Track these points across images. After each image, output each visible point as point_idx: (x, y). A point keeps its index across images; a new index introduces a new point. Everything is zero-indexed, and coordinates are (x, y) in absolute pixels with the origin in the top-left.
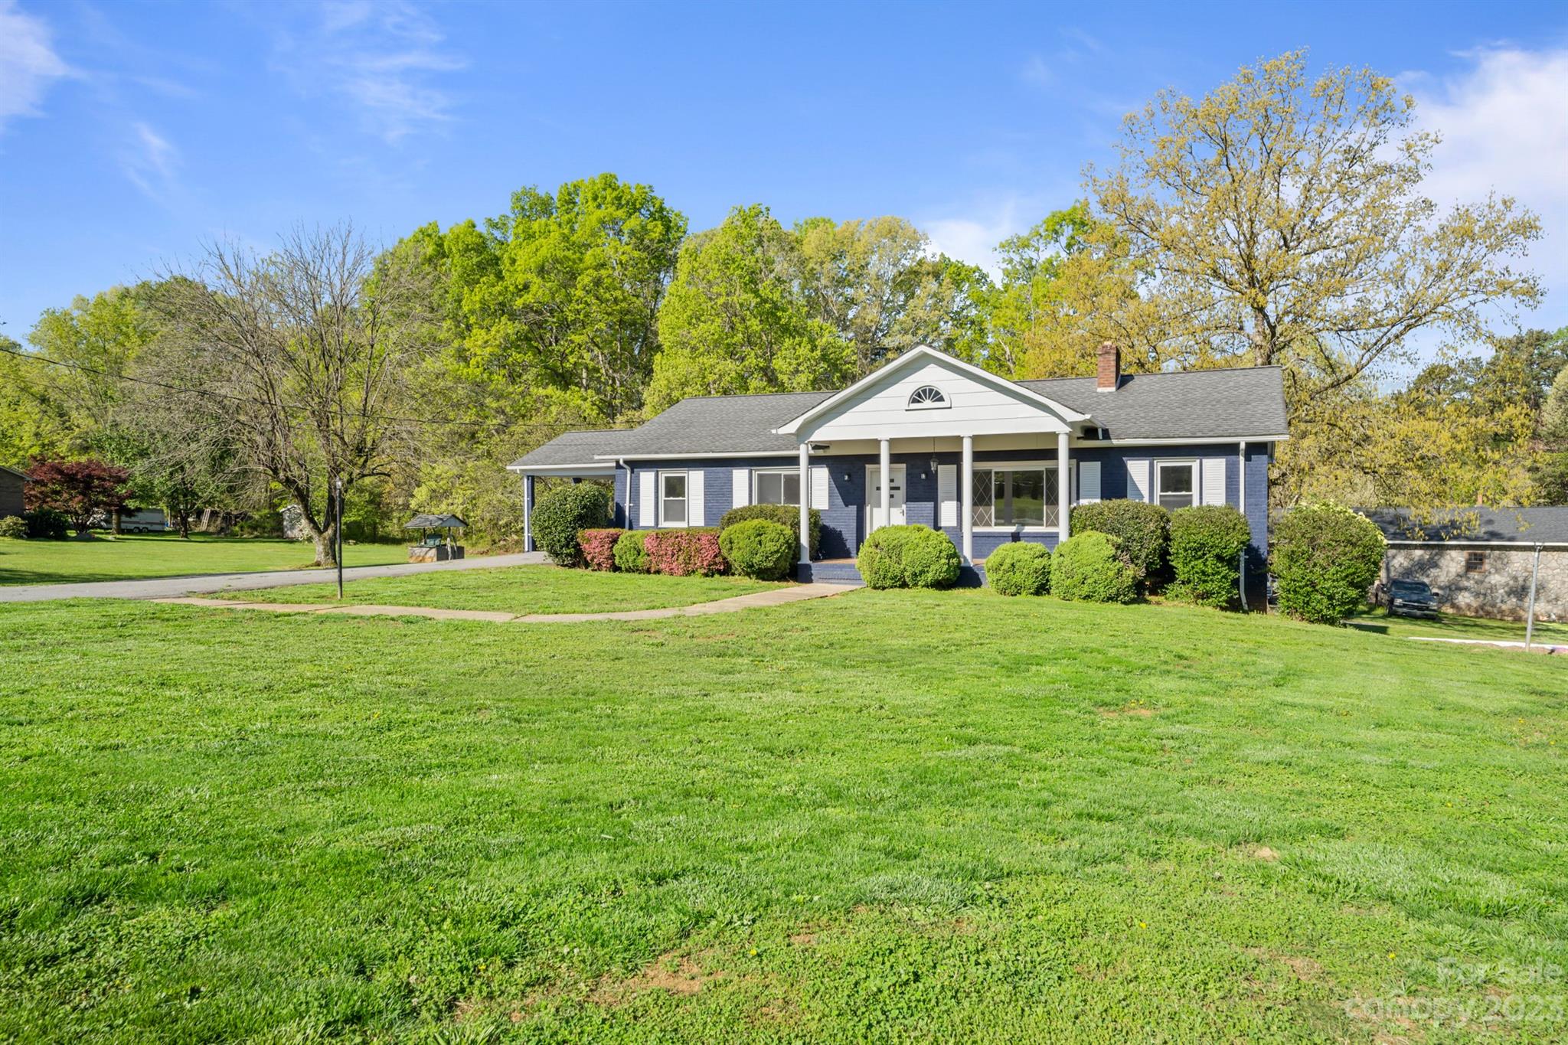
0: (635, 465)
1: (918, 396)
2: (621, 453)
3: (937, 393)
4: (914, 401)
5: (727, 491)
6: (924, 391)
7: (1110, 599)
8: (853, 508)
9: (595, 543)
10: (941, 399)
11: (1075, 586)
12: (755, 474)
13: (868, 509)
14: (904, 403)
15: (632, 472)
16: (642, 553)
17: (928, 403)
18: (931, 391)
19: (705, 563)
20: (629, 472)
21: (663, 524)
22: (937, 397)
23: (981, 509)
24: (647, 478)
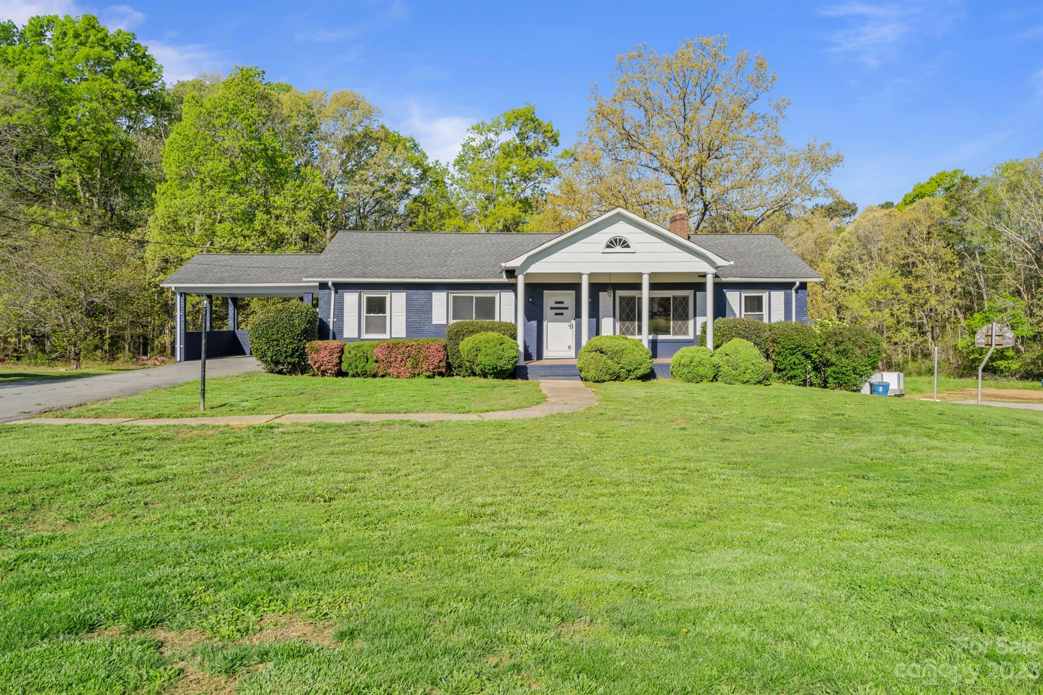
0: (338, 286)
1: (611, 244)
2: (327, 276)
3: (625, 242)
4: (608, 246)
5: (427, 309)
6: (616, 240)
7: (760, 382)
8: (534, 323)
9: (324, 353)
10: (628, 246)
11: (740, 375)
12: (451, 296)
13: (545, 323)
14: (602, 248)
15: (336, 292)
16: (370, 361)
17: (618, 249)
18: (620, 240)
19: (431, 367)
20: (333, 292)
21: (365, 336)
22: (625, 244)
23: (628, 323)
24: (351, 299)
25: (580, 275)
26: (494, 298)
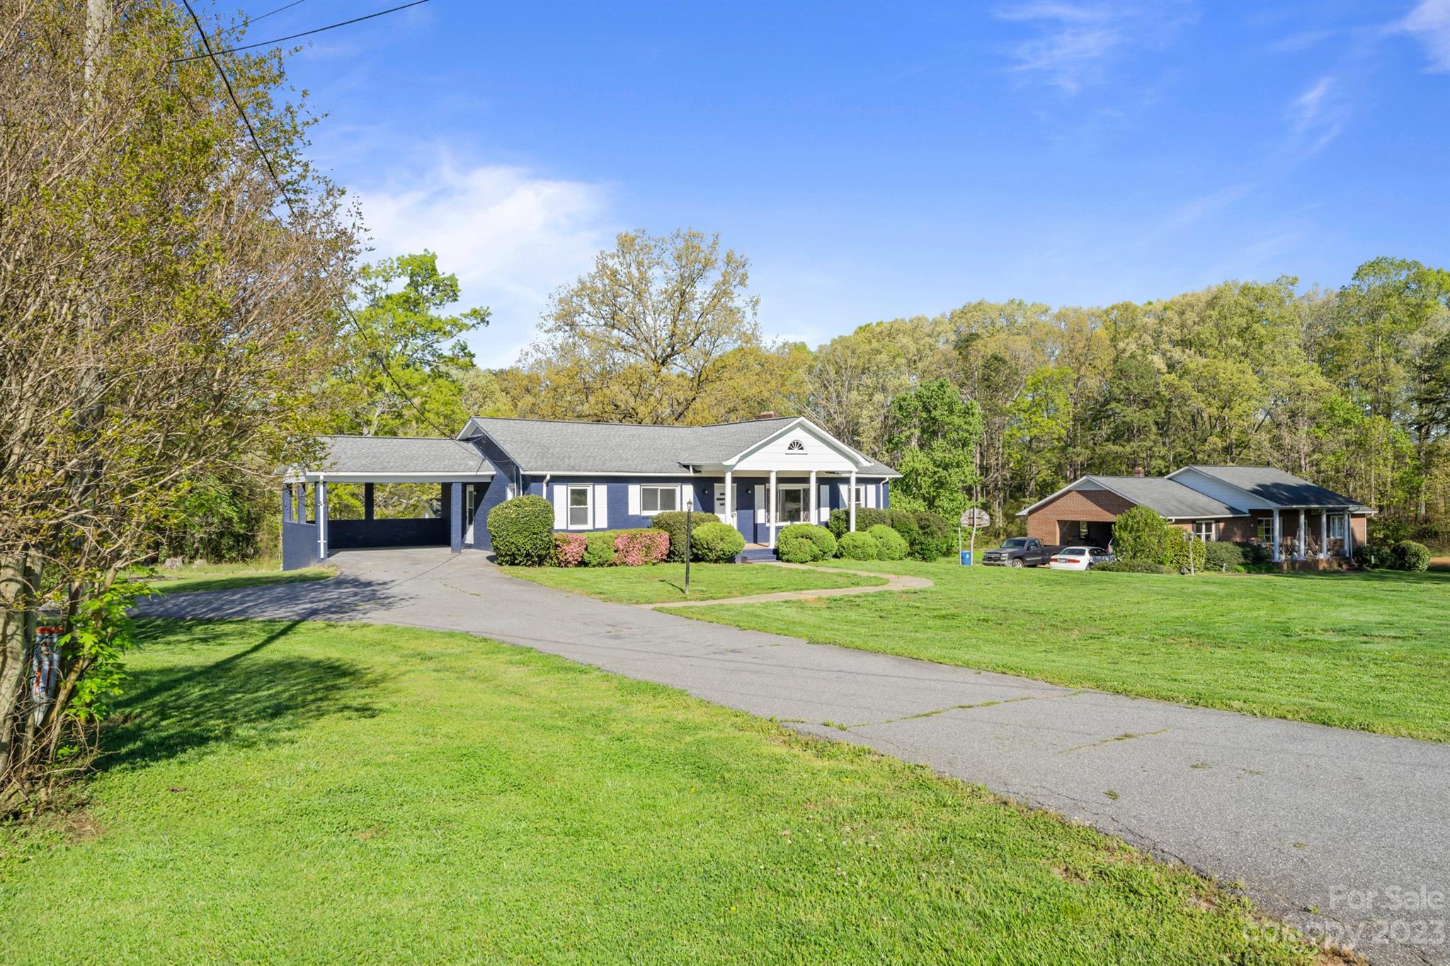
1: (792, 446)
4: (789, 448)
5: (625, 502)
6: (795, 443)
10: (802, 449)
12: (642, 489)
14: (786, 449)
16: (611, 551)
17: (795, 451)
18: (798, 443)
21: (571, 527)
22: (800, 447)
24: (559, 490)
25: (770, 472)
26: (674, 491)
